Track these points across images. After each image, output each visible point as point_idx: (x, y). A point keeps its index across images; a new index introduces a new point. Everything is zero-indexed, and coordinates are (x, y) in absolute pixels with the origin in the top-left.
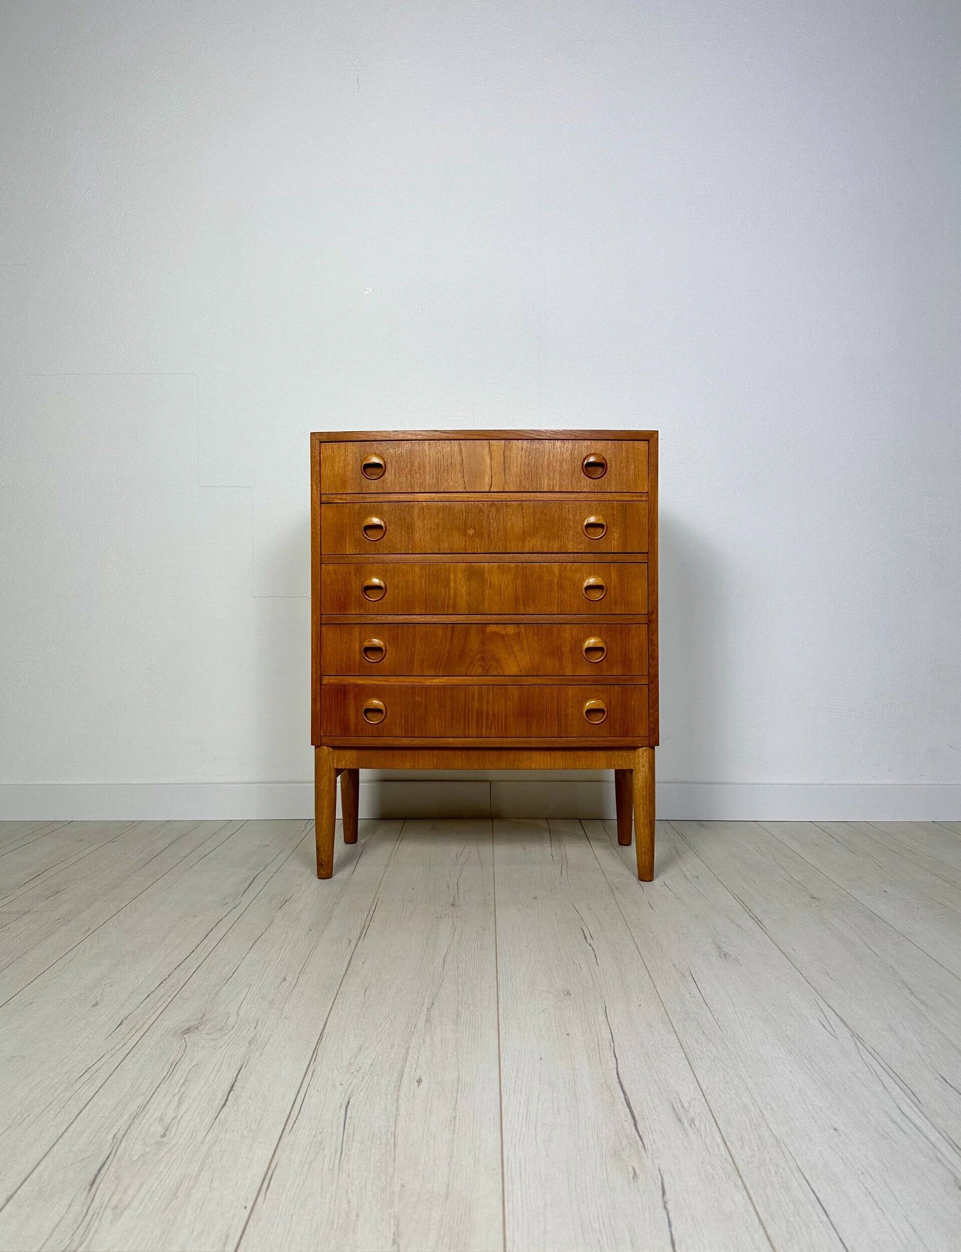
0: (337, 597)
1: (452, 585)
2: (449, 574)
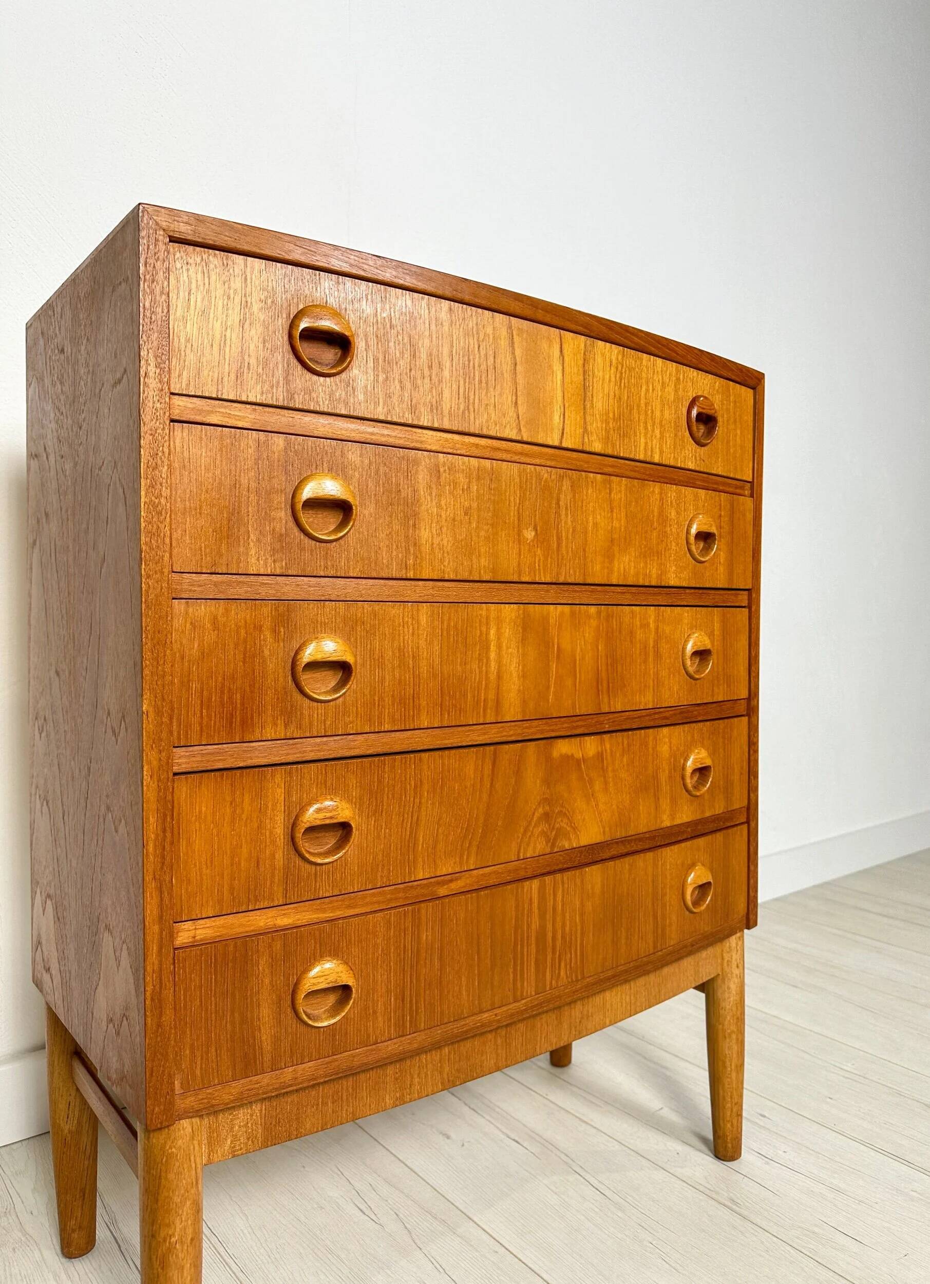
0: (222, 692)
1: (493, 655)
2: (488, 629)
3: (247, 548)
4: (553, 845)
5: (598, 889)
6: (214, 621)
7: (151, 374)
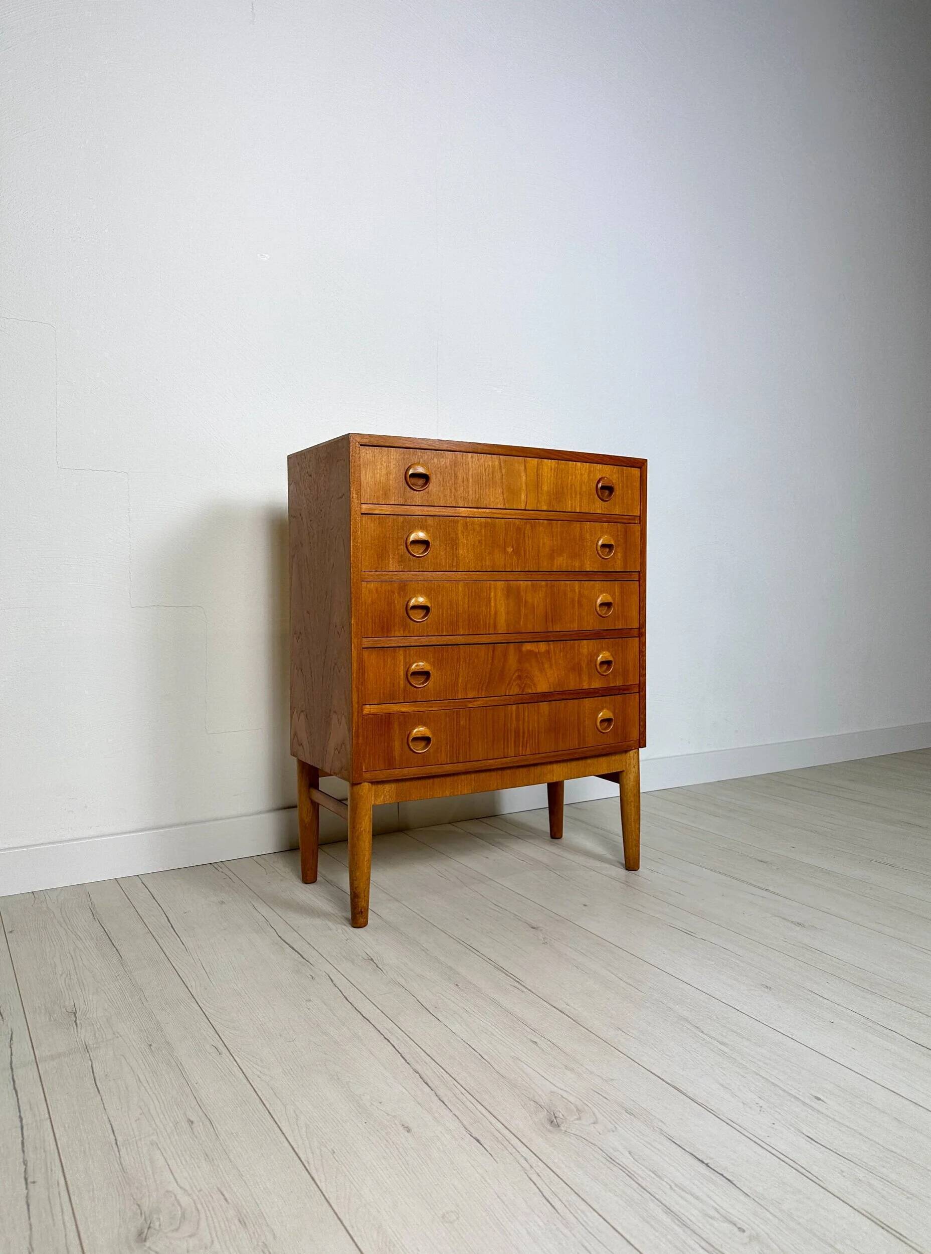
0: (380, 617)
1: (493, 604)
2: (490, 592)
3: (389, 561)
4: (523, 691)
5: (547, 713)
6: (377, 590)
7: (354, 497)
